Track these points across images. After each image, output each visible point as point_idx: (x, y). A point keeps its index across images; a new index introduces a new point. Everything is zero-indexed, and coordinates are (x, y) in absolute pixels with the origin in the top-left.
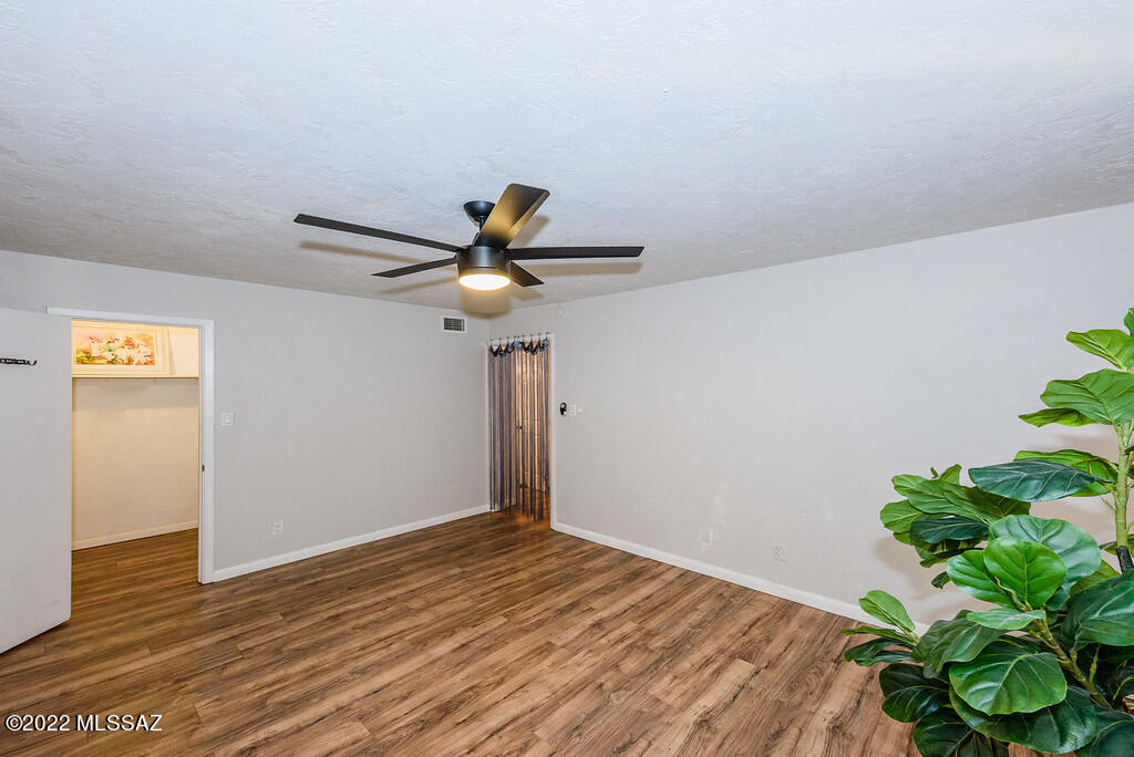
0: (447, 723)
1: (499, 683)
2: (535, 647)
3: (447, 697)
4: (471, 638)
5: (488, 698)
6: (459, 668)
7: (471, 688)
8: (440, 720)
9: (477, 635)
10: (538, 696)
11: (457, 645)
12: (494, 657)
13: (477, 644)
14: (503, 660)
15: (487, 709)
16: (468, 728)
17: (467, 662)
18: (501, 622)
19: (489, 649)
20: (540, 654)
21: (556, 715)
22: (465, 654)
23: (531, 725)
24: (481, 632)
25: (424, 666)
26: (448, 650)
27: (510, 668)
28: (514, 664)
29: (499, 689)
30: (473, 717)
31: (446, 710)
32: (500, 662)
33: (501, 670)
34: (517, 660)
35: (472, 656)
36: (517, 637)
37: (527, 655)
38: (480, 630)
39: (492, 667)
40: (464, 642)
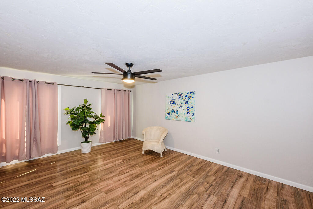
0: (137, 174)
1: (125, 181)
2: (112, 192)
3: (138, 179)
4: (134, 197)
5: (128, 178)
6: (136, 186)
7: (132, 180)
8: (138, 175)
9: (131, 198)
10: (116, 178)
11: (138, 194)
12: (126, 189)
13: (131, 194)
14: (123, 188)
15: (128, 176)
16: (132, 173)
17: (134, 188)
18: (121, 205)
19: (128, 192)
20: (111, 189)
21: (114, 175)
22: (135, 190)
23: (120, 173)
24: (129, 200)
25: (146, 187)
26: (141, 192)
27: (122, 185)
28: (120, 186)
29: (125, 180)
30: (131, 175)
31: (138, 176)
32: (124, 187)
33: (124, 185)
34: (119, 188)
35: (133, 189)
36: (117, 197)
37: (115, 189)
38: (130, 201)
39: (126, 186)
40: (136, 195)
